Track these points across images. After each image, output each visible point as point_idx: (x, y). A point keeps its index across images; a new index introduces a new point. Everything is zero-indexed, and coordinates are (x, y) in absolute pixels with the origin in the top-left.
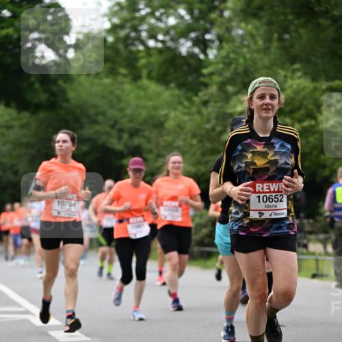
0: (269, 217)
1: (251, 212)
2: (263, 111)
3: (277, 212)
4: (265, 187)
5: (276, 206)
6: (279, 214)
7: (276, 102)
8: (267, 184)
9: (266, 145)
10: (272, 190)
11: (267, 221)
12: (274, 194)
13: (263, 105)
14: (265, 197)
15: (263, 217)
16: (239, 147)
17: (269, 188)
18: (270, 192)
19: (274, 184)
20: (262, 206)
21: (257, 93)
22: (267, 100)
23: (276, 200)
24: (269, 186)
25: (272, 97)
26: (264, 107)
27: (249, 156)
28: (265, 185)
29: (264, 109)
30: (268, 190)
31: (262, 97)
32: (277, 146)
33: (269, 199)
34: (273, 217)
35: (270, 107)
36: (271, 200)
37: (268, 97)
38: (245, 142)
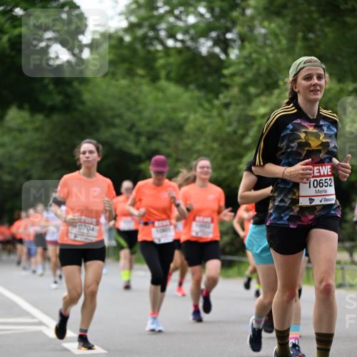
0: (319, 203)
1: (301, 199)
2: (312, 93)
3: (327, 197)
4: (316, 171)
5: (326, 191)
6: (329, 200)
7: (322, 82)
8: (318, 168)
9: (316, 127)
10: (322, 174)
11: (318, 208)
12: (324, 178)
13: (311, 85)
14: (315, 182)
15: (313, 204)
16: (290, 126)
17: (319, 172)
18: (320, 176)
19: (324, 167)
20: (312, 191)
21: (303, 74)
22: (315, 81)
23: (326, 184)
24: (319, 169)
25: (319, 77)
26: (312, 88)
27: (303, 135)
28: (316, 168)
29: (312, 91)
30: (318, 174)
31: (308, 78)
32: (325, 128)
33: (320, 183)
34: (324, 203)
35: (318, 88)
36: (321, 185)
37: (315, 77)
38: (295, 121)
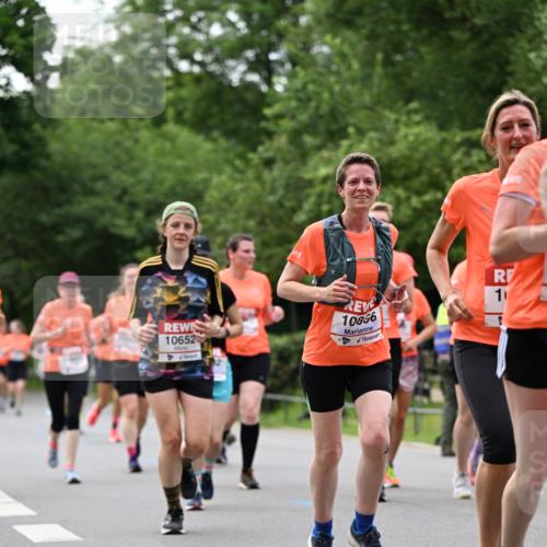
2: (177, 241)
7: (191, 232)
9: (177, 280)
13: (177, 234)
21: (171, 221)
22: (181, 230)
25: (187, 226)
26: (178, 237)
29: (177, 239)
31: (176, 225)
37: (182, 226)
